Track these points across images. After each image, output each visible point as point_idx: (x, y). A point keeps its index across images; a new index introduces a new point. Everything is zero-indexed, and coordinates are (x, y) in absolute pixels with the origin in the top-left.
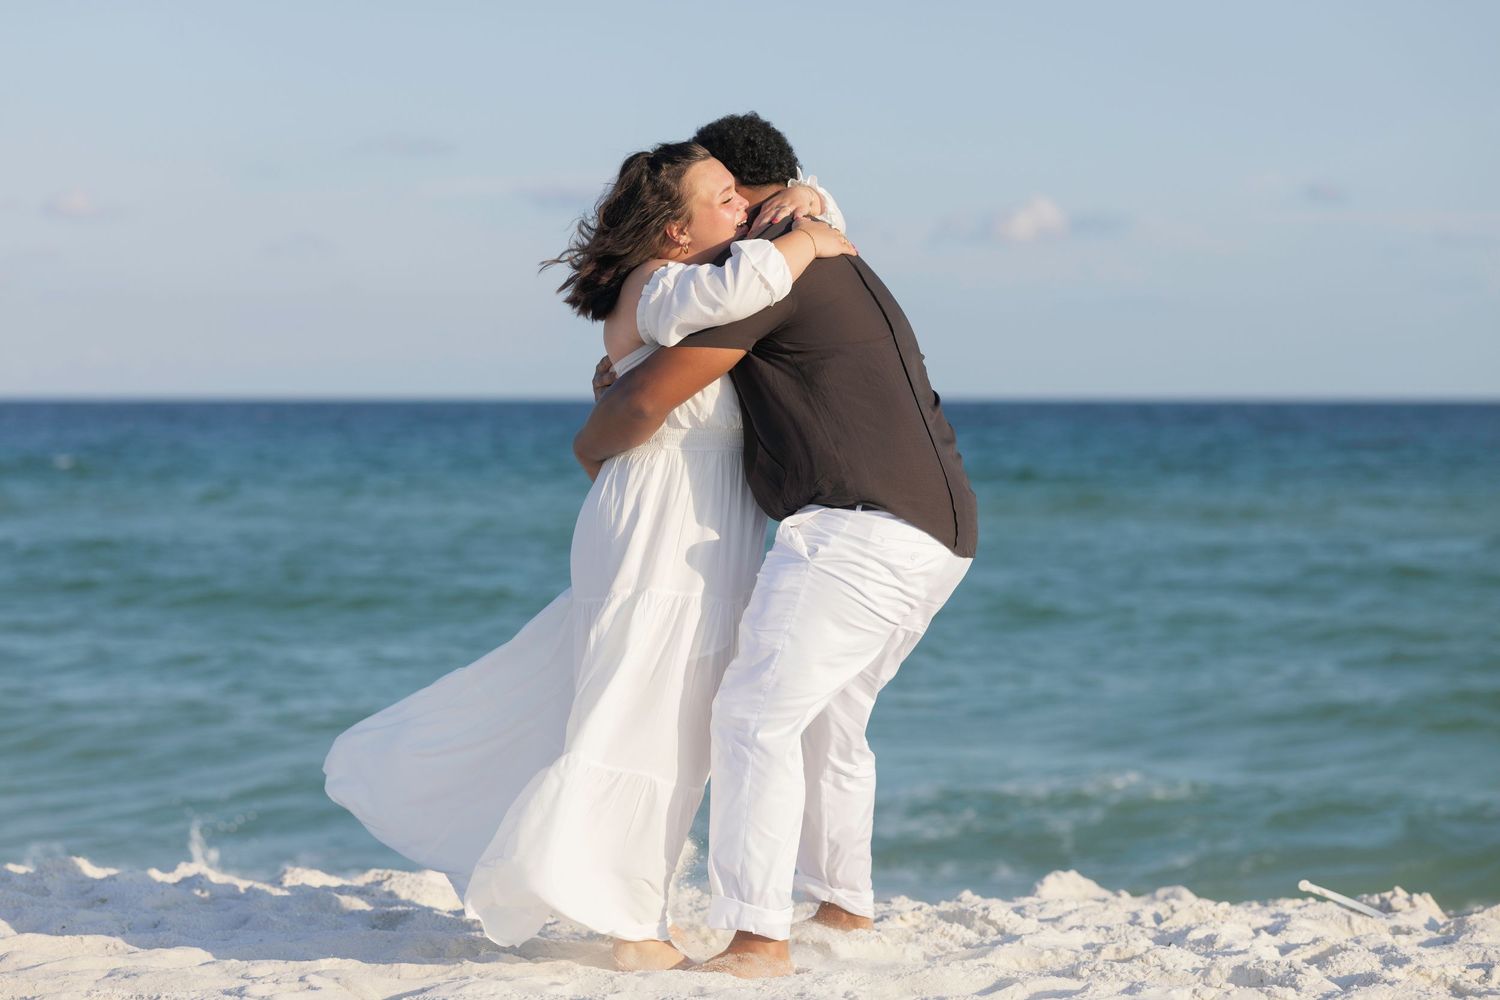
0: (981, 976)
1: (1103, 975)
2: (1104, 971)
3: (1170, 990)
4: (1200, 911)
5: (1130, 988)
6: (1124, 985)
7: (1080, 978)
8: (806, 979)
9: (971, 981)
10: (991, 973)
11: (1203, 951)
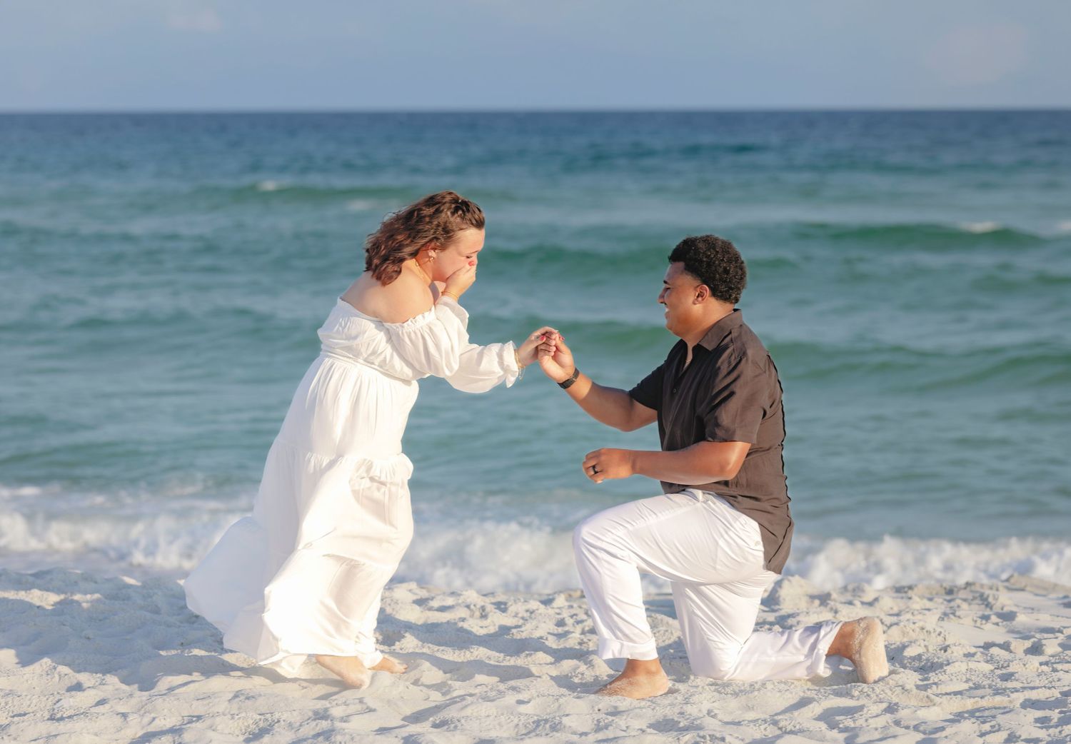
0: (790, 696)
1: (868, 695)
2: (869, 693)
3: (916, 711)
4: (904, 629)
5: (889, 707)
6: (885, 705)
7: (852, 697)
8: (679, 698)
9: (784, 698)
10: (796, 694)
11: (917, 665)
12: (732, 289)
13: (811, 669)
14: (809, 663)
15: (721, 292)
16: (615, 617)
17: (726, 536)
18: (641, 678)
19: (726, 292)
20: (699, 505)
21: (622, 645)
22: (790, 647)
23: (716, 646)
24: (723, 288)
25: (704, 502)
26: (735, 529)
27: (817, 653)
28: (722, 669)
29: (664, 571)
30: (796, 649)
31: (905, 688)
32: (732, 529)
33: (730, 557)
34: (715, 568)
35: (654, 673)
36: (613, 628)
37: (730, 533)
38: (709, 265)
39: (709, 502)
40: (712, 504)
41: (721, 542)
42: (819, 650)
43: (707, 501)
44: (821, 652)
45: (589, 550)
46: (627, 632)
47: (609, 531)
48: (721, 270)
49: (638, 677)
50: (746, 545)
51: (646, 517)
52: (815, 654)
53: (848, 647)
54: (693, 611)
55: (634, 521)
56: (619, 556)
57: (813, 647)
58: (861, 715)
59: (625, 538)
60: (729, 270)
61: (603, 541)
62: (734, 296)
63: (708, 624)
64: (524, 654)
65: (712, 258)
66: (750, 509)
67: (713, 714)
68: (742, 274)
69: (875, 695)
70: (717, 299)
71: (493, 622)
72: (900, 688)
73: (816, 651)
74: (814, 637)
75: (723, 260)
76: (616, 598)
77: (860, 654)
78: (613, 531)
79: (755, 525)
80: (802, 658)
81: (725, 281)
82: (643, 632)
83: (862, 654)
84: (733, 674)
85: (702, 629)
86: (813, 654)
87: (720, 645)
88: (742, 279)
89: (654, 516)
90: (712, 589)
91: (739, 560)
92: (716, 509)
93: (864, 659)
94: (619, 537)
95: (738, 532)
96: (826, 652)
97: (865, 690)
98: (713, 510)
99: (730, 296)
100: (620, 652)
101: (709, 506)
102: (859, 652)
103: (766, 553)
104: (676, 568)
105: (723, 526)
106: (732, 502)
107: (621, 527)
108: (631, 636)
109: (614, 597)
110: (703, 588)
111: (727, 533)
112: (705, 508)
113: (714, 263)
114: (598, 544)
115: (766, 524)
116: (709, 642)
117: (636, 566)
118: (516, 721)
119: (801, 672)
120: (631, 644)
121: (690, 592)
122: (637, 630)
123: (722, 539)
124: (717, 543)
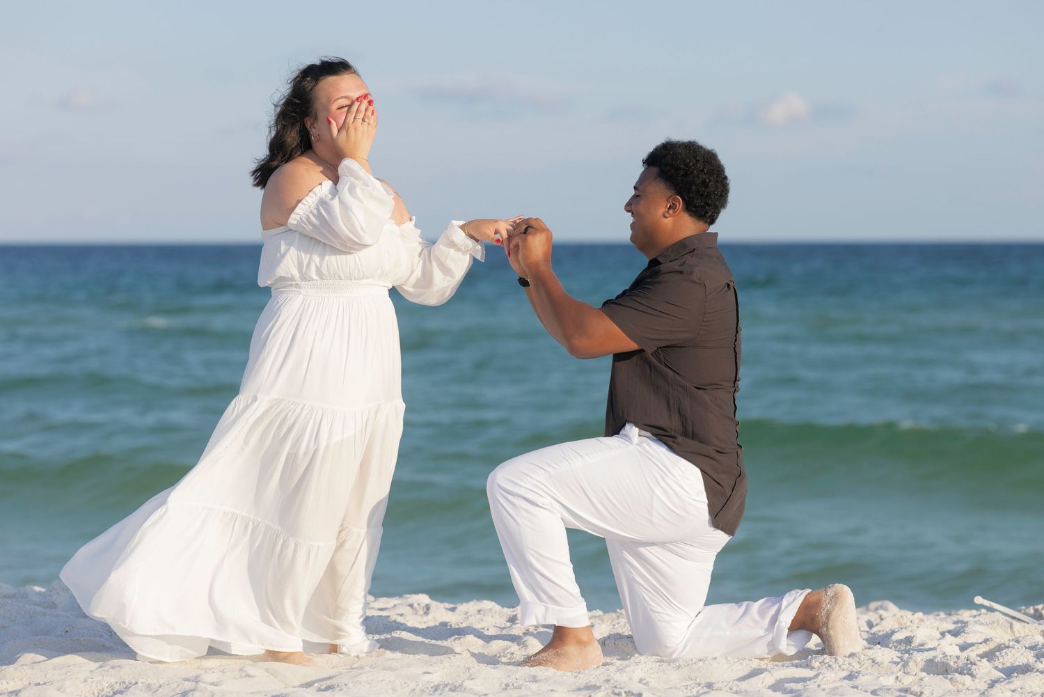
0: (739, 667)
1: (830, 666)
2: (831, 663)
3: (878, 677)
4: (901, 618)
5: (850, 675)
6: (845, 674)
7: (812, 668)
8: (611, 670)
9: (732, 670)
10: (747, 665)
11: (903, 648)
12: (708, 205)
13: (772, 645)
14: (769, 638)
15: (695, 206)
16: (538, 577)
17: (662, 483)
18: (571, 649)
19: (701, 207)
20: (632, 447)
21: (547, 609)
22: (747, 619)
23: (660, 619)
24: (698, 202)
25: (638, 445)
26: (673, 476)
27: (778, 627)
28: (668, 645)
29: (594, 525)
30: (754, 621)
31: (876, 661)
32: (670, 475)
33: (668, 507)
34: (651, 522)
35: (586, 643)
36: (536, 589)
37: (667, 480)
38: (686, 175)
39: (644, 444)
40: (647, 447)
41: (657, 491)
42: (780, 622)
43: (642, 443)
44: (783, 624)
45: (505, 497)
46: (553, 594)
47: (528, 476)
48: (698, 181)
49: (566, 648)
50: (687, 494)
51: (572, 460)
52: (775, 628)
53: (813, 619)
54: (633, 578)
55: (556, 464)
56: (539, 503)
57: (774, 619)
58: (815, 682)
59: (544, 482)
60: (708, 184)
61: (521, 486)
62: (710, 214)
63: (650, 592)
64: (453, 638)
65: (691, 167)
66: (692, 453)
67: (645, 682)
68: (723, 191)
69: (837, 665)
70: (690, 215)
71: (434, 618)
72: (871, 661)
73: (777, 623)
74: (776, 607)
75: (703, 170)
76: (538, 553)
77: (827, 627)
78: (532, 476)
79: (696, 472)
80: (762, 632)
81: (702, 195)
82: (571, 594)
83: (830, 627)
84: (682, 652)
85: (645, 599)
86: (773, 628)
87: (666, 617)
88: (721, 196)
89: (580, 459)
90: (652, 551)
91: (677, 511)
92: (651, 451)
93: (831, 632)
94: (538, 481)
95: (676, 478)
96: (789, 625)
97: (826, 661)
98: (649, 453)
99: (706, 213)
100: (545, 617)
101: (644, 448)
102: (826, 624)
103: (710, 505)
104: (605, 521)
105: (659, 470)
106: (670, 443)
107: (542, 471)
108: (558, 599)
109: (534, 551)
110: (642, 550)
111: (664, 480)
112: (639, 452)
113: (692, 172)
114: (516, 490)
115: (710, 472)
116: (653, 615)
117: (560, 516)
118: (413, 685)
119: (761, 649)
120: (556, 607)
121: (628, 555)
122: (565, 593)
123: (659, 487)
124: (653, 492)
